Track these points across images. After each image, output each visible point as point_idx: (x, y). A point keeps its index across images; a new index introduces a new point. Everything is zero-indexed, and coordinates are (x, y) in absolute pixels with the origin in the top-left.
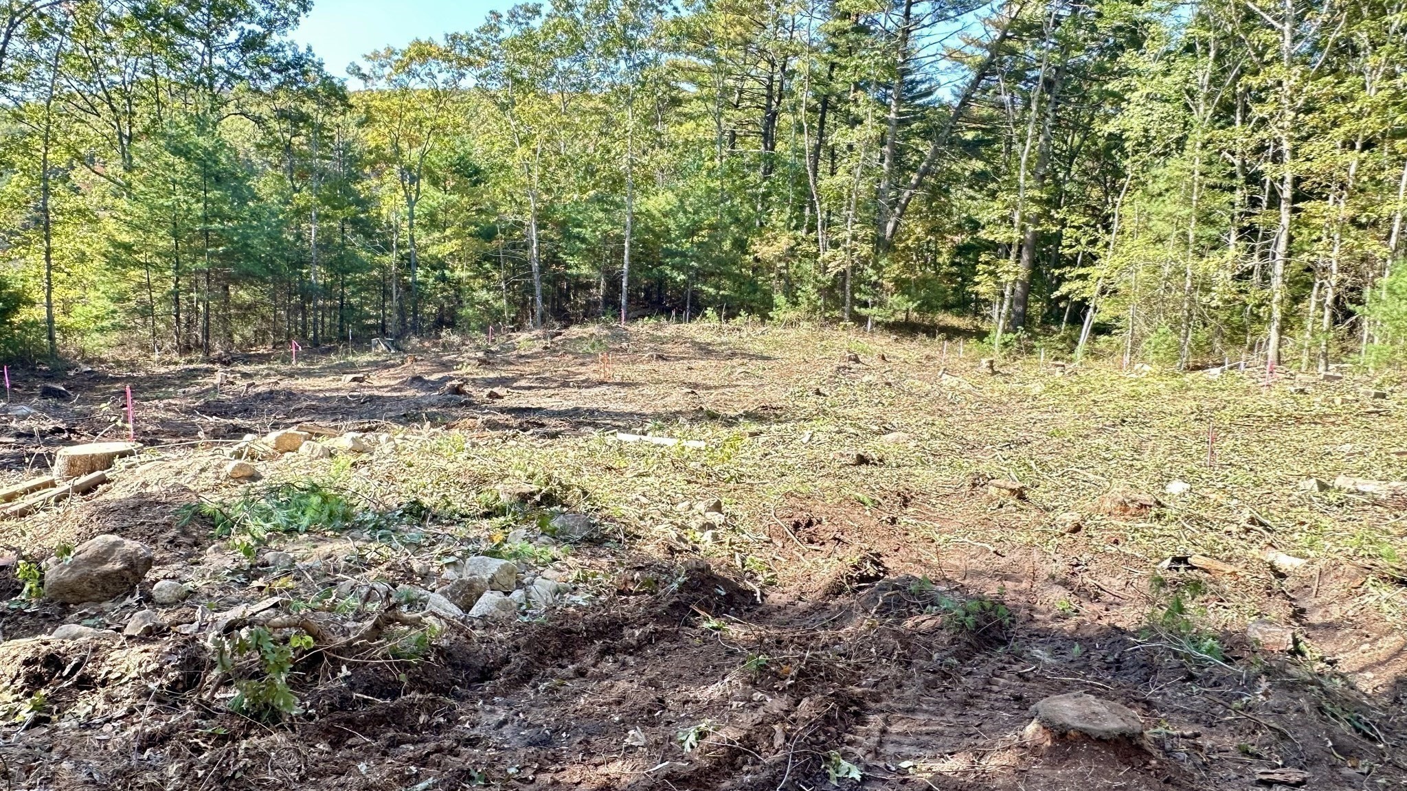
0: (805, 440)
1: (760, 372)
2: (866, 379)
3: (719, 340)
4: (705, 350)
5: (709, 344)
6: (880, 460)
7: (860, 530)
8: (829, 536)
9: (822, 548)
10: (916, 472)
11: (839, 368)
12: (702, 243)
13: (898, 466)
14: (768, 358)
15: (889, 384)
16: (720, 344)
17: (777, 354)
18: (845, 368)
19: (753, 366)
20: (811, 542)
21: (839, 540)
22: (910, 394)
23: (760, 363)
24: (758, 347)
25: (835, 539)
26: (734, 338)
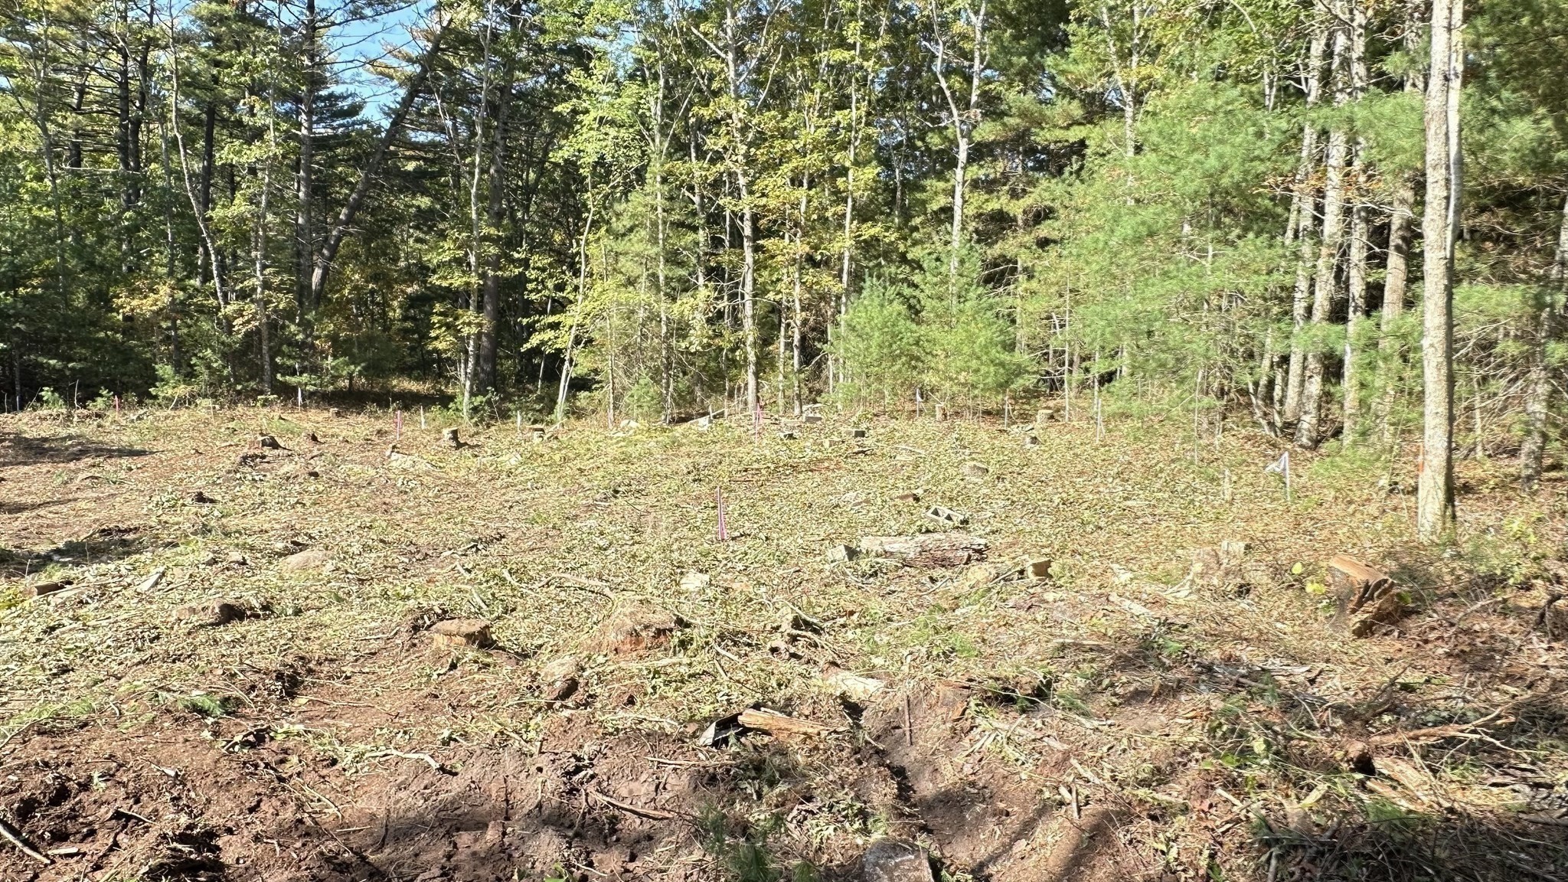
0: (144, 587)
1: (122, 475)
2: (285, 469)
3: (64, 433)
4: (35, 450)
5: (45, 440)
6: (264, 608)
7: (180, 780)
8: (105, 812)
9: (85, 847)
10: (326, 619)
11: (245, 458)
12: (34, 296)
13: (298, 612)
14: (141, 453)
15: (315, 475)
16: (64, 439)
17: (159, 446)
18: (254, 457)
19: (109, 466)
20: (60, 837)
21: (129, 818)
22: (346, 485)
23: (125, 462)
24: (129, 438)
25: (118, 815)
26: (89, 430)
